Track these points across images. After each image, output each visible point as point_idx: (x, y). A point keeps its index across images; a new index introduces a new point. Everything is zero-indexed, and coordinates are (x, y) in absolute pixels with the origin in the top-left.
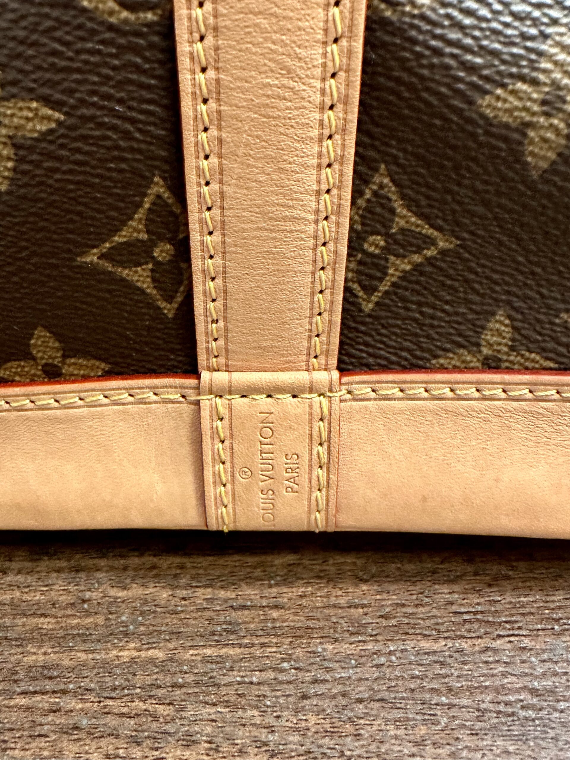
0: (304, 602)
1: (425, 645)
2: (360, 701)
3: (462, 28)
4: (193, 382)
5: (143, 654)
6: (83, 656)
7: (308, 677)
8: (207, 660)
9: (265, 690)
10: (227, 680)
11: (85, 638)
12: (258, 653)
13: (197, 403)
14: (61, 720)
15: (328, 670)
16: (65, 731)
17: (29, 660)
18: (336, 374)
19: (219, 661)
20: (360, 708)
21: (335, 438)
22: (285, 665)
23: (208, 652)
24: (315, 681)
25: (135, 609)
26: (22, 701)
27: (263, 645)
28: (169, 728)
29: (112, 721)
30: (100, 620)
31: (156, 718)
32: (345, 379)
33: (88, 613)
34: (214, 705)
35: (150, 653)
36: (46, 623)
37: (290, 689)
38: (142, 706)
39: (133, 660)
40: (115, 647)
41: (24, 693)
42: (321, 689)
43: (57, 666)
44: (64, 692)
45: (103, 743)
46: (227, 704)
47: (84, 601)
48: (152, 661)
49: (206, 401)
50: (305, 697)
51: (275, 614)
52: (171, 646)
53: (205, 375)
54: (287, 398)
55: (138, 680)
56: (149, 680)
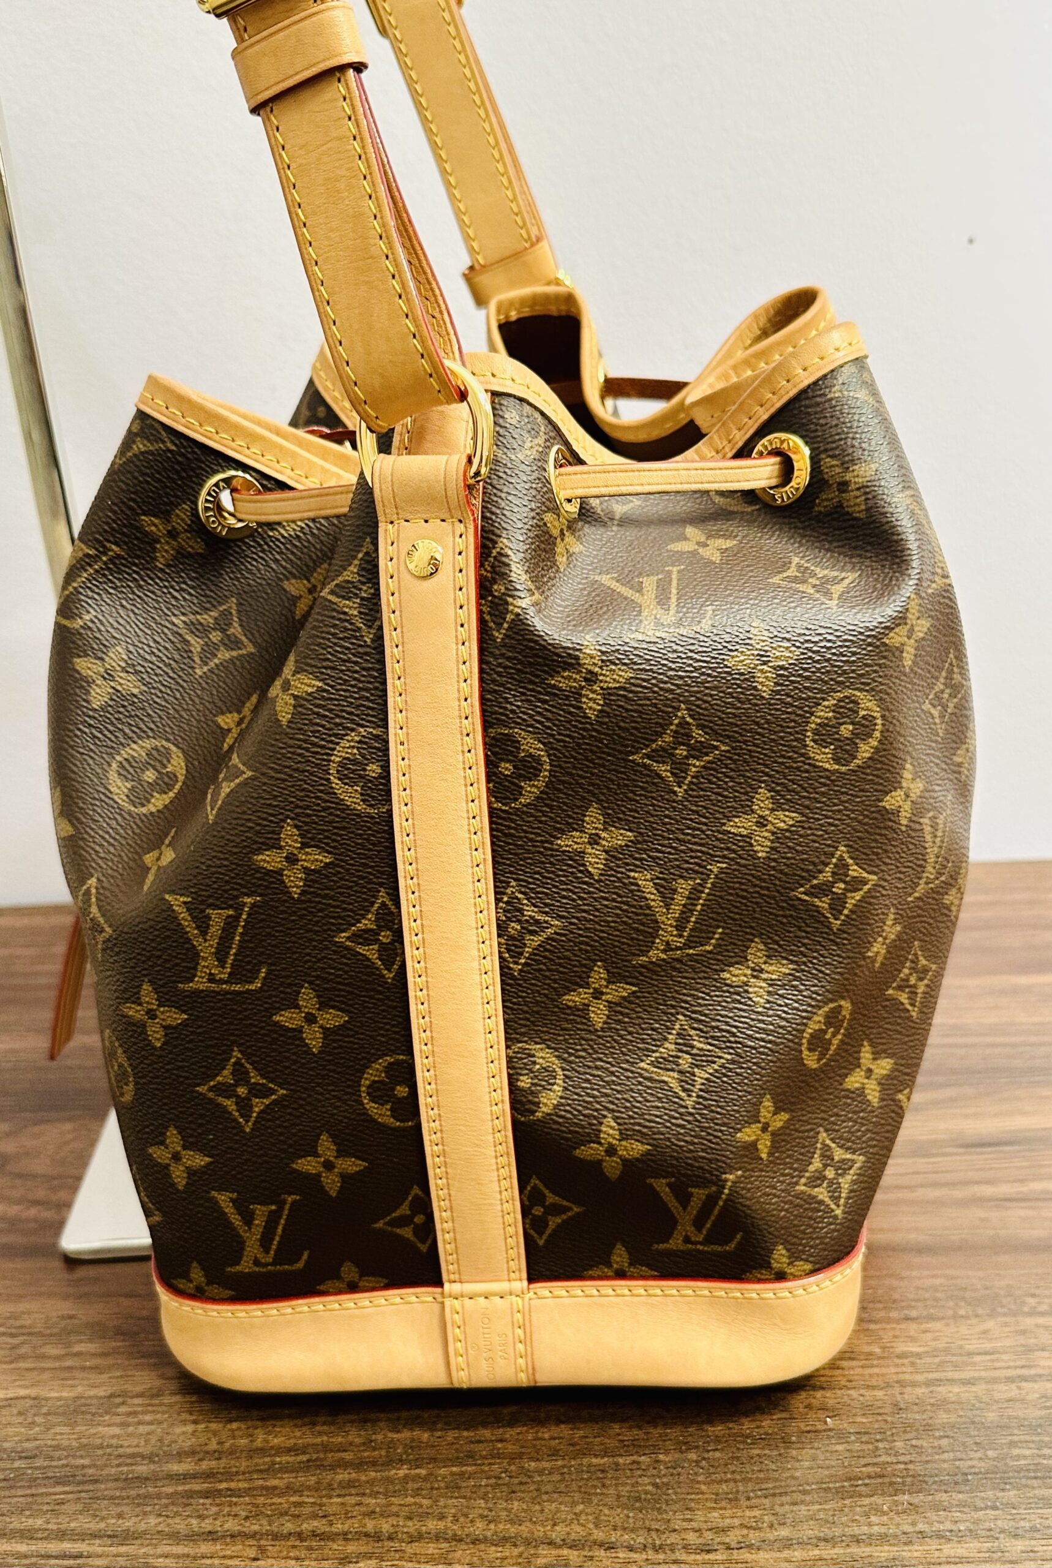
0: (520, 1437)
1: (594, 1461)
2: (547, 1493)
3: (559, 1123)
4: (439, 1290)
5: (413, 1472)
6: (373, 1474)
7: (516, 1481)
8: (453, 1474)
9: (489, 1489)
10: (464, 1484)
11: (374, 1464)
12: (487, 1468)
13: (443, 1303)
14: (363, 1509)
15: (529, 1477)
16: (364, 1515)
17: (340, 1477)
18: (525, 1283)
19: (462, 1474)
20: (545, 1497)
21: (527, 1324)
22: (503, 1475)
23: (454, 1469)
24: (521, 1483)
25: (406, 1445)
26: (339, 1500)
27: (490, 1464)
28: (430, 1511)
29: (395, 1509)
30: (383, 1453)
31: (421, 1506)
32: (532, 1286)
33: (374, 1449)
34: (456, 1498)
35: (417, 1471)
36: (348, 1456)
37: (505, 1488)
38: (412, 1500)
39: (406, 1476)
40: (394, 1468)
41: (339, 1496)
42: (523, 1488)
43: (358, 1480)
44: (364, 1494)
45: (390, 1519)
46: (464, 1497)
47: (372, 1441)
48: (418, 1476)
49: (448, 1302)
50: (514, 1492)
51: (499, 1445)
52: (430, 1466)
53: (447, 1286)
54: (497, 1299)
55: (410, 1485)
56: (416, 1486)
